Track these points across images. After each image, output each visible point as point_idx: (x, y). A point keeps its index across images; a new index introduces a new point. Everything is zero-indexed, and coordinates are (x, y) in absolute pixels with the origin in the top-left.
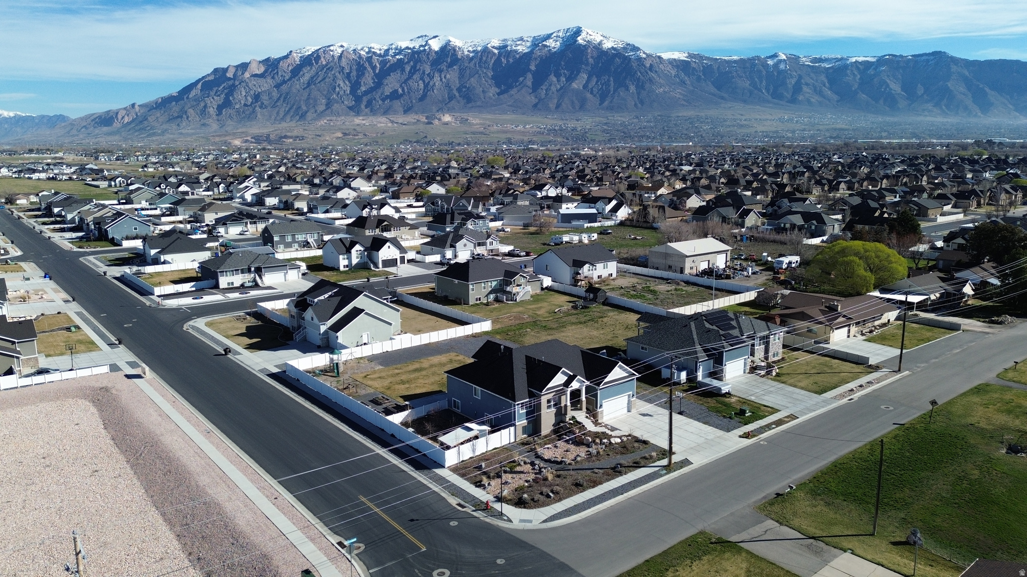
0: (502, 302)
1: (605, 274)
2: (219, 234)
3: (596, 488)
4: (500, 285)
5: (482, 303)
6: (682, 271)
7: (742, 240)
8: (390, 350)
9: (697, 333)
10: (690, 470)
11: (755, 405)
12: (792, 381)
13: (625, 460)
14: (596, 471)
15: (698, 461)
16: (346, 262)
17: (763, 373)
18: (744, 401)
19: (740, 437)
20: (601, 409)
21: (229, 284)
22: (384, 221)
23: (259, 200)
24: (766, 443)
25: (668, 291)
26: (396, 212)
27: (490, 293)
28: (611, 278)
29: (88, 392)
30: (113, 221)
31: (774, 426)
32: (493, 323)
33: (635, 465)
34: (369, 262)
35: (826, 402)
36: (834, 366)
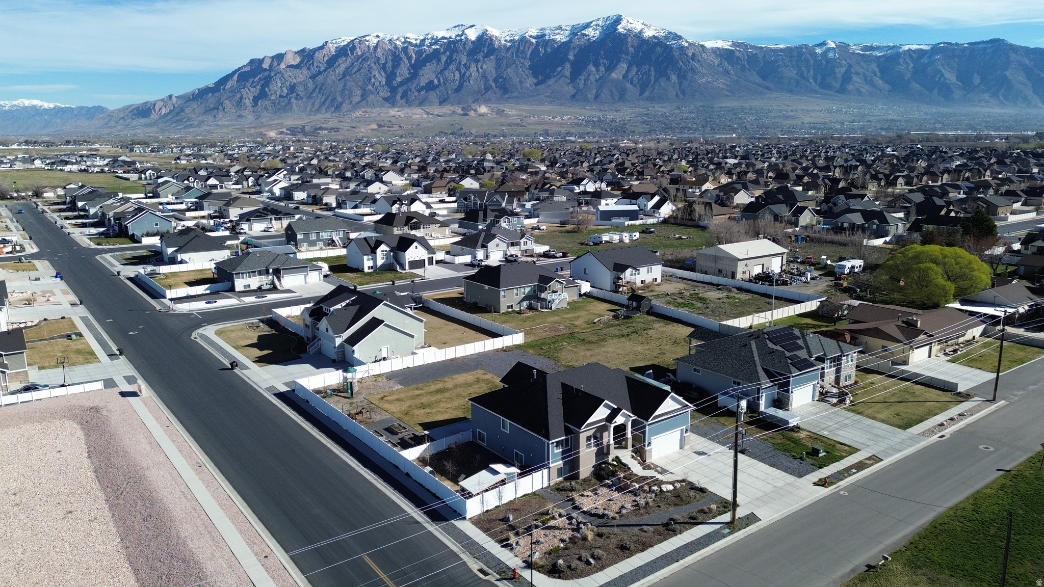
0: (536, 310)
1: (649, 279)
2: (242, 231)
3: (645, 552)
4: (534, 291)
5: (514, 311)
6: (733, 276)
7: (796, 241)
8: (411, 366)
9: (759, 354)
10: (758, 528)
11: (829, 442)
12: (869, 411)
13: (680, 514)
14: (645, 528)
15: (768, 516)
16: (371, 263)
17: (835, 401)
18: (816, 436)
19: (815, 484)
20: (649, 448)
21: (245, 286)
22: (413, 218)
23: (287, 195)
24: (847, 494)
25: (719, 299)
26: (427, 208)
27: (523, 300)
28: (656, 283)
29: (77, 412)
30: (133, 216)
31: (854, 471)
32: (525, 335)
33: (691, 521)
34: (395, 263)
35: (914, 439)
36: (918, 393)
